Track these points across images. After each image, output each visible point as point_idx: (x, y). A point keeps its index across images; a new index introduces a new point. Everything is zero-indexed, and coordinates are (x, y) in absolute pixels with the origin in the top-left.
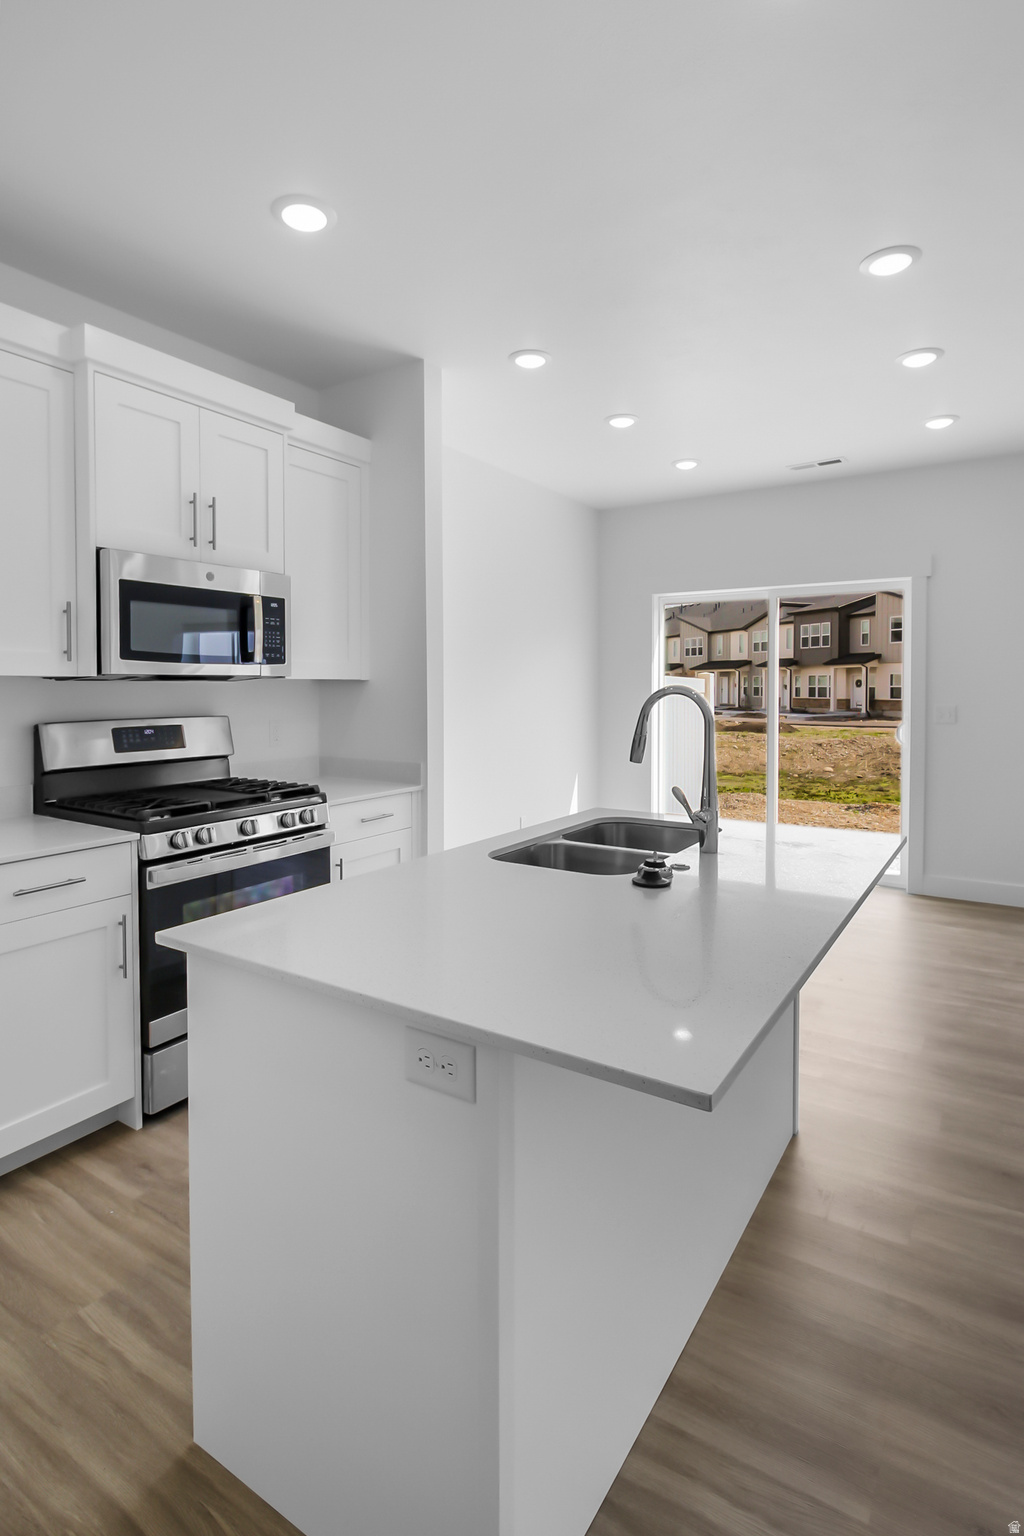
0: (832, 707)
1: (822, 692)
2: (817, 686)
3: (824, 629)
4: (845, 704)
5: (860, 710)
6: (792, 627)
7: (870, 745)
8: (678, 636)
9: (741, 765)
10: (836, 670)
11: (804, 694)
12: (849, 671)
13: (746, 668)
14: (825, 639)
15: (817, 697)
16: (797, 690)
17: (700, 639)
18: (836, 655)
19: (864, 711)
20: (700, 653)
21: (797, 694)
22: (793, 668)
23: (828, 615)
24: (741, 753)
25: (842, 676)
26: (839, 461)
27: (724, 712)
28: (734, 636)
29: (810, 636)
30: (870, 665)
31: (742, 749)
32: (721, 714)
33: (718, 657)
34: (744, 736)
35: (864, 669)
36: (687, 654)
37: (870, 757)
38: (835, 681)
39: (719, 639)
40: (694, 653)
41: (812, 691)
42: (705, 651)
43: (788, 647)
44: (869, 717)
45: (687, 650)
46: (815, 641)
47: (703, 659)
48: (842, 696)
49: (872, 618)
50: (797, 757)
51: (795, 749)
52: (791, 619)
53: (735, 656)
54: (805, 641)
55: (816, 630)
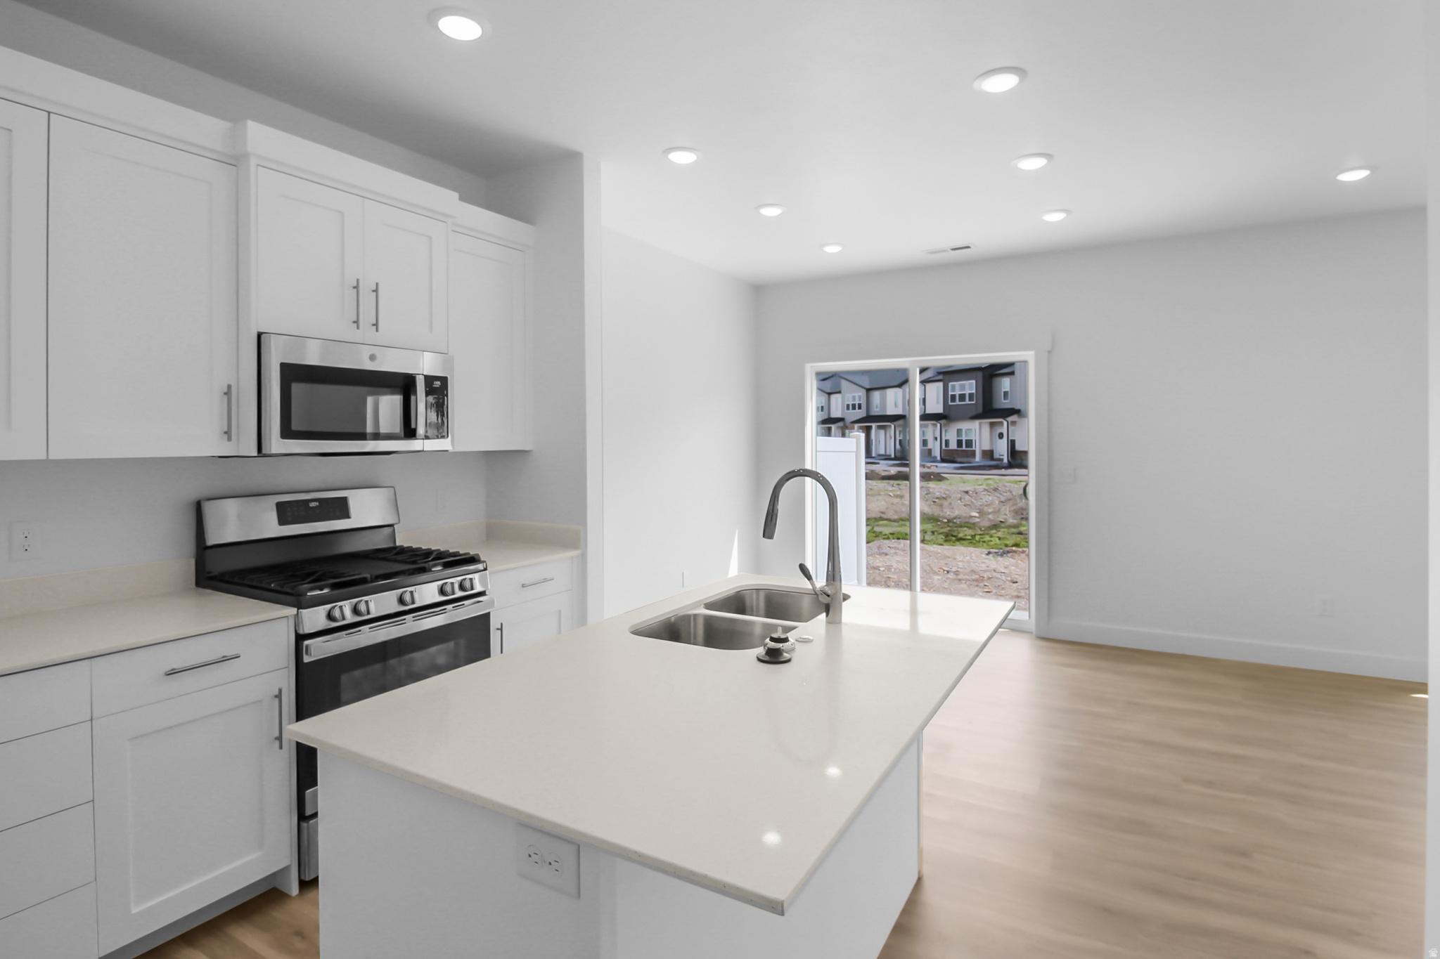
0: (978, 457)
1: (969, 443)
2: (964, 438)
3: (969, 387)
4: (989, 454)
5: (1002, 460)
6: (940, 385)
7: (1010, 491)
8: (840, 392)
9: (896, 512)
10: (980, 424)
11: (953, 446)
12: (992, 425)
13: (901, 422)
14: (971, 395)
15: (964, 448)
16: (947, 442)
17: (858, 395)
18: (980, 410)
19: (1005, 461)
20: (860, 408)
21: (947, 444)
22: (943, 422)
23: (973, 374)
24: (896, 500)
25: (986, 430)
26: (968, 247)
27: (881, 462)
28: (891, 393)
29: (957, 393)
30: (1010, 419)
31: (897, 496)
32: (878, 463)
33: (876, 411)
34: (898, 485)
35: (1005, 423)
36: (848, 408)
37: (1010, 503)
38: (979, 433)
39: (876, 395)
40: (854, 407)
41: (959, 443)
42: (864, 407)
43: (938, 403)
44: (1010, 466)
45: (848, 406)
46: (962, 397)
47: (861, 413)
48: (987, 447)
49: (1012, 377)
50: (946, 503)
51: (944, 496)
52: (940, 377)
53: (891, 411)
54: (953, 397)
55: (963, 387)
